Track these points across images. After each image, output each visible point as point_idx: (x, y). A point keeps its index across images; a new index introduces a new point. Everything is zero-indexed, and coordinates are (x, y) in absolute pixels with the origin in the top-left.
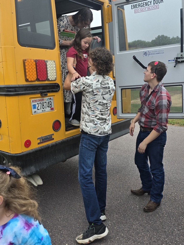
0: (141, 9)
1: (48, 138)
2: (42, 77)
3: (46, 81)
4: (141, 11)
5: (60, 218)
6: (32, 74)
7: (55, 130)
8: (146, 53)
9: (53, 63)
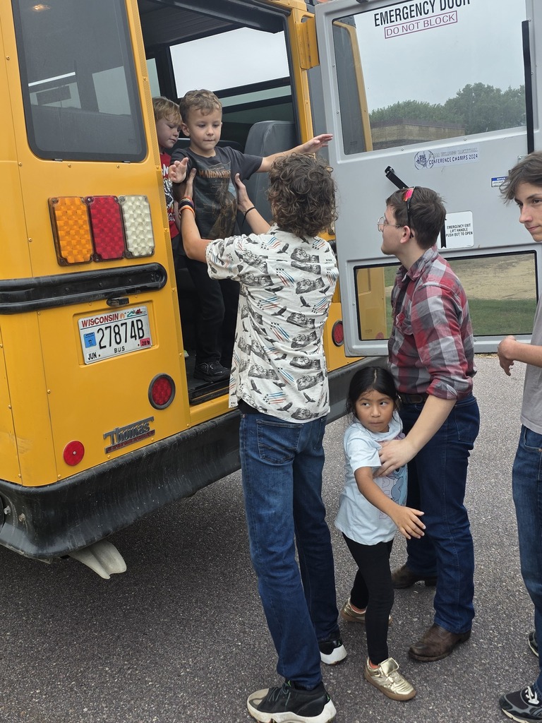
0: (405, 25)
1: (135, 432)
2: (109, 248)
3: (120, 259)
4: (405, 32)
5: (183, 666)
6: (79, 242)
7: (157, 406)
8: (423, 157)
9: (141, 203)
